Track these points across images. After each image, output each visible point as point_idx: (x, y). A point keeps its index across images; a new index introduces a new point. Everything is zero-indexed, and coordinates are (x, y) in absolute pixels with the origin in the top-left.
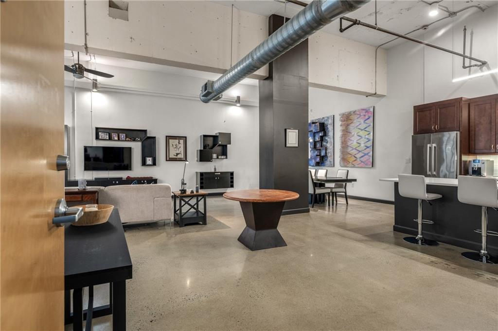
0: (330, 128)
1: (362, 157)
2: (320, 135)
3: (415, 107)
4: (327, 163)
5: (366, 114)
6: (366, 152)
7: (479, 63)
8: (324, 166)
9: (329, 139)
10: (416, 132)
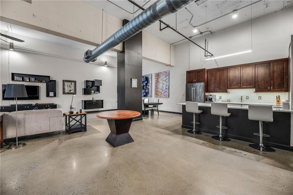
0: (150, 79)
1: (164, 93)
2: (146, 82)
3: (187, 71)
4: (149, 95)
5: (166, 74)
6: (166, 91)
7: (211, 55)
8: (147, 97)
9: (150, 84)
10: (187, 82)
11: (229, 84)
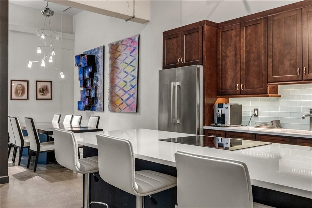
0: (100, 61)
1: (128, 99)
2: (90, 70)
3: (164, 33)
4: (98, 106)
5: (132, 44)
6: (131, 92)
8: (95, 110)
9: (99, 76)
11: (270, 70)
